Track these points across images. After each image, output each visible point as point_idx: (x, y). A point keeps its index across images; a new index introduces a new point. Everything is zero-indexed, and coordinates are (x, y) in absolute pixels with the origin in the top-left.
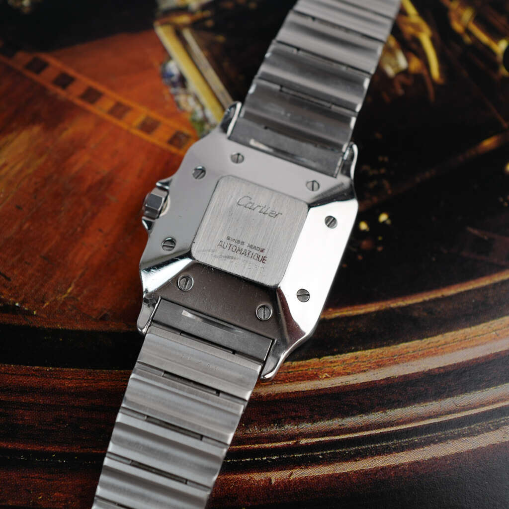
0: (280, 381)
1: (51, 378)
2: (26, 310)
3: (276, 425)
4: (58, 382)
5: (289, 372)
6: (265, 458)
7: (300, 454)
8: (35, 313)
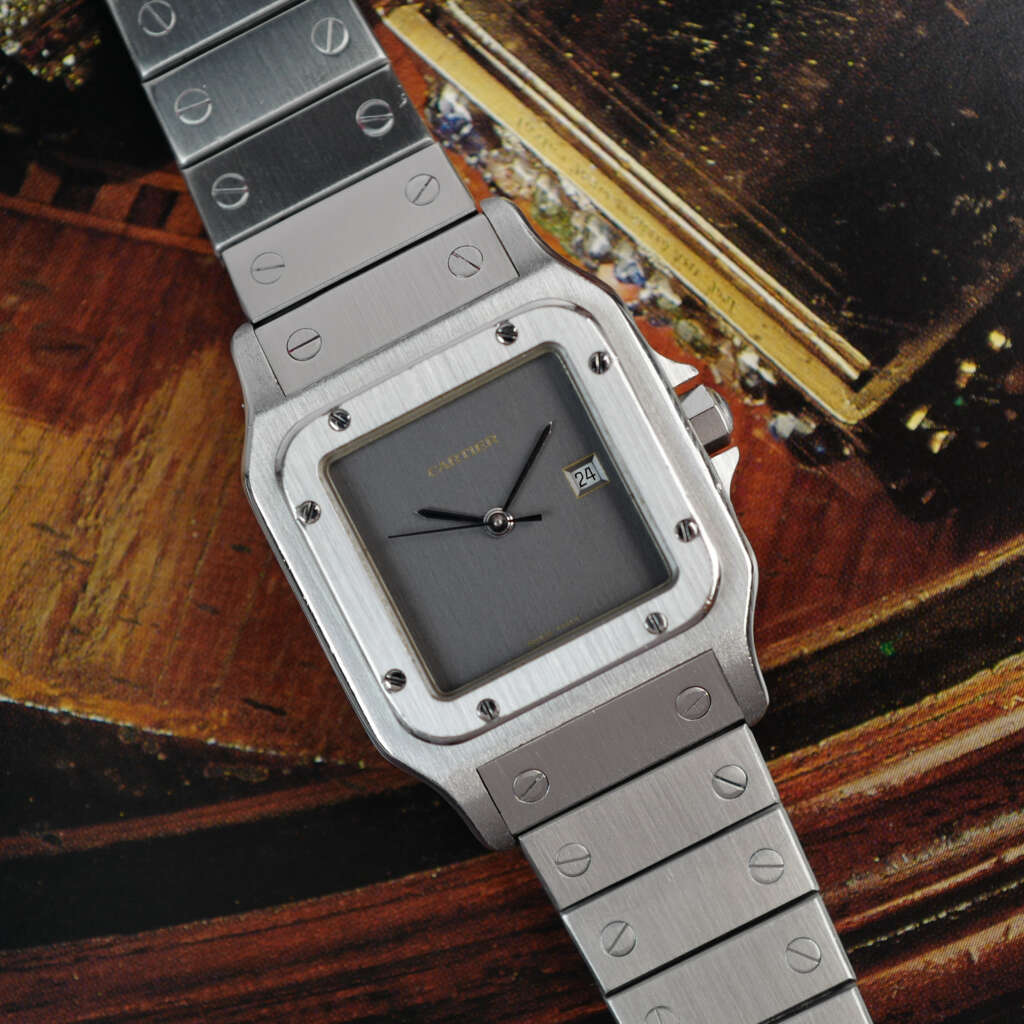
0: (923, 742)
1: (445, 889)
2: (343, 766)
3: (944, 837)
4: (463, 893)
5: (936, 719)
6: (943, 915)
7: (1013, 882)
8: (362, 764)
